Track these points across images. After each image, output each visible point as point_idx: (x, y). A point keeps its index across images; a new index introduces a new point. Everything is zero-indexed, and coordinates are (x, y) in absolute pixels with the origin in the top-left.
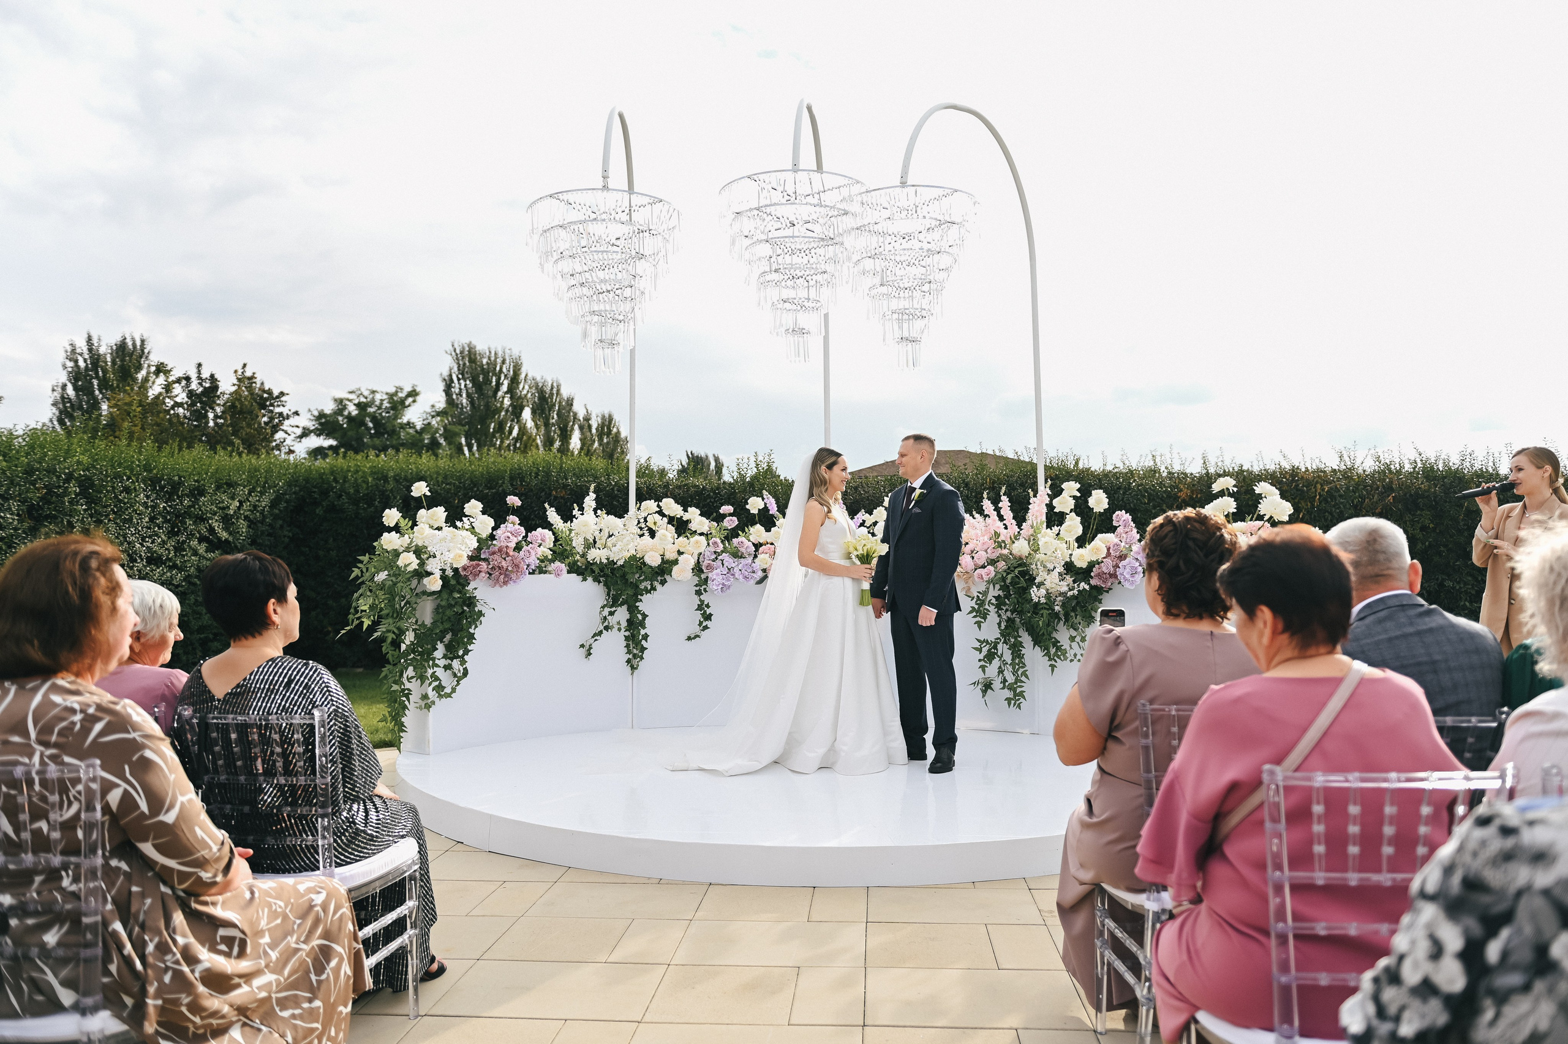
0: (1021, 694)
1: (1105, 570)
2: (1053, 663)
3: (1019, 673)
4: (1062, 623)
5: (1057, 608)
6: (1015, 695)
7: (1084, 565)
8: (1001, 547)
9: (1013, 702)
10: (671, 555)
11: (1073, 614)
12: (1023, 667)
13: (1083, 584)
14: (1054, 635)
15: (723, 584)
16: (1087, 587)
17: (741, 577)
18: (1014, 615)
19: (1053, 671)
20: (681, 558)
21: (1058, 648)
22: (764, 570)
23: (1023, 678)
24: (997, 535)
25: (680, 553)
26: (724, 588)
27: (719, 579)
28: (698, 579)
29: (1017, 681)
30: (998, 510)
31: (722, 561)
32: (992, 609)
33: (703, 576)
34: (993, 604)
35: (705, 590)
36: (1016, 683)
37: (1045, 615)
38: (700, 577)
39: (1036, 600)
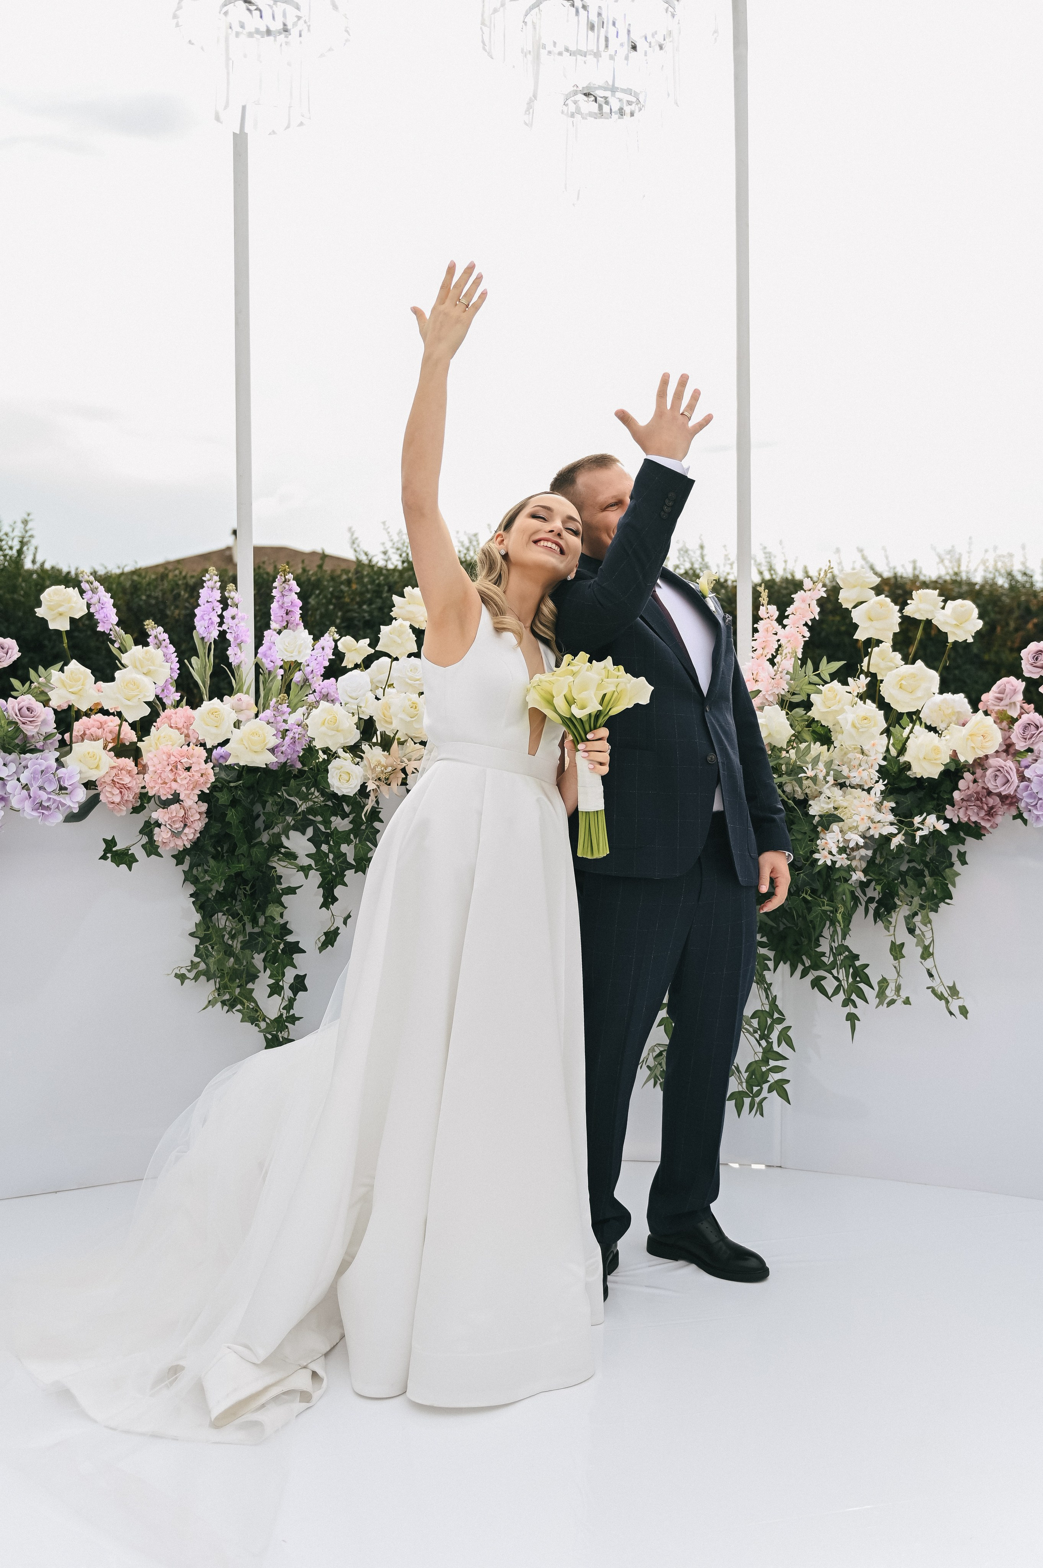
0: (778, 1088)
1: (986, 784)
2: (850, 1009)
3: (774, 1036)
4: (861, 909)
7: (934, 772)
9: (747, 1101)
12: (780, 1022)
13: (932, 819)
14: (844, 940)
16: (943, 827)
17: (27, 805)
19: (854, 1032)
21: (860, 974)
22: (89, 785)
23: (783, 1049)
29: (769, 1053)
36: (765, 1061)
39: (827, 860)
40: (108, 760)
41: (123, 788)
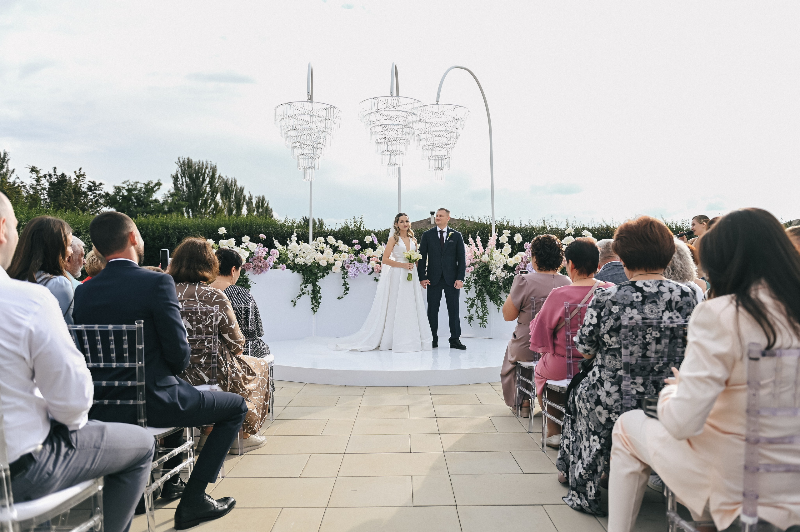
0: (486, 321)
1: (521, 267)
2: (499, 307)
3: (485, 312)
4: (502, 290)
5: (500, 284)
6: (483, 321)
7: (512, 265)
8: (477, 258)
9: (482, 324)
10: (331, 261)
11: (507, 286)
12: (486, 309)
13: (511, 273)
14: (499, 295)
15: (355, 274)
17: (362, 271)
18: (482, 288)
19: (499, 310)
20: (336, 263)
21: (501, 301)
23: (486, 314)
24: (475, 253)
25: (335, 260)
26: (355, 276)
27: (353, 272)
28: (343, 272)
29: (484, 315)
30: (475, 242)
31: (354, 264)
32: (473, 285)
33: (345, 271)
34: (473, 283)
35: (346, 277)
36: (483, 316)
37: (495, 286)
38: (344, 271)
39: (492, 280)
40: (375, 264)
41: (378, 269)
